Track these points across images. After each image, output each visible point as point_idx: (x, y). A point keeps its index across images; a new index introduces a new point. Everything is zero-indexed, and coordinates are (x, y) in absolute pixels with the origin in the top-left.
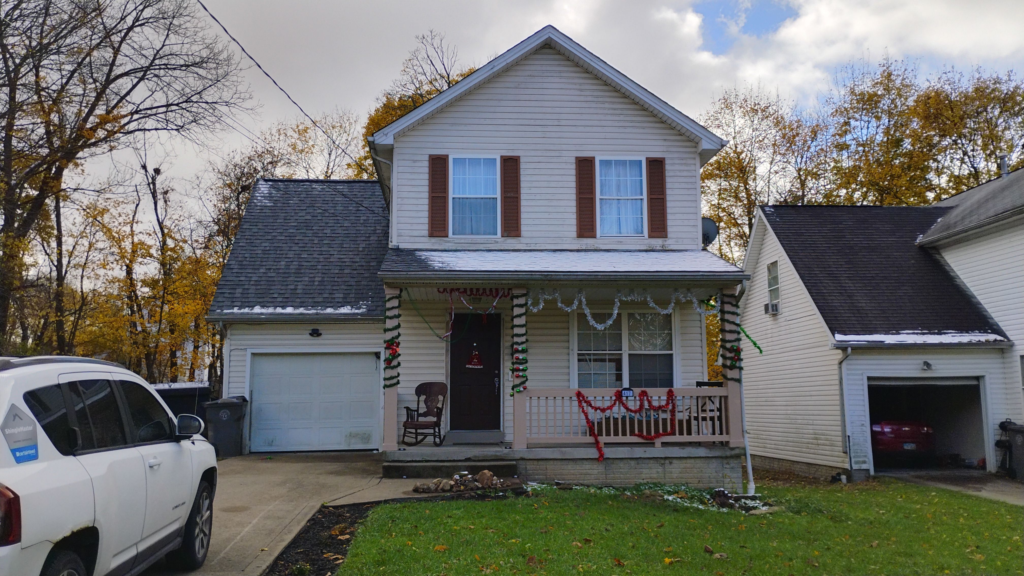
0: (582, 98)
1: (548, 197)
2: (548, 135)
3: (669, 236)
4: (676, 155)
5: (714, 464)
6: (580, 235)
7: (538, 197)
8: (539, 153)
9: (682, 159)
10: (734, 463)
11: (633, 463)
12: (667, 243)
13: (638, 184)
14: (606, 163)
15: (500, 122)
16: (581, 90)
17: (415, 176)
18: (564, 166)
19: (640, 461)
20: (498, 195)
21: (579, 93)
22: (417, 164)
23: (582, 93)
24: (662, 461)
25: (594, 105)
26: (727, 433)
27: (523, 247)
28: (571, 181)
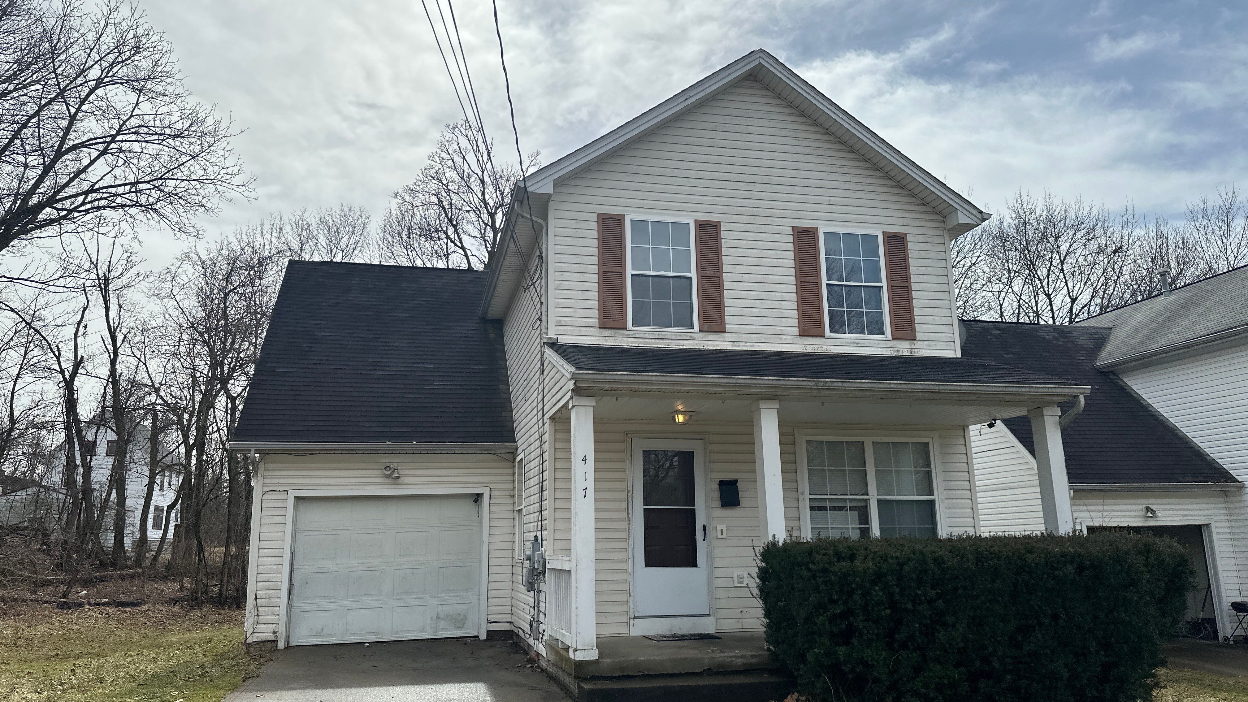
2: (756, 195)
3: (918, 337)
4: (920, 231)
6: (804, 334)
8: (745, 219)
9: (928, 236)
12: (917, 346)
13: (874, 267)
14: (832, 237)
15: (693, 174)
16: (795, 139)
17: (581, 243)
18: (777, 238)
20: (694, 274)
21: (794, 142)
22: (583, 225)
23: (798, 143)
25: (813, 160)
27: (728, 346)
28: (788, 259)
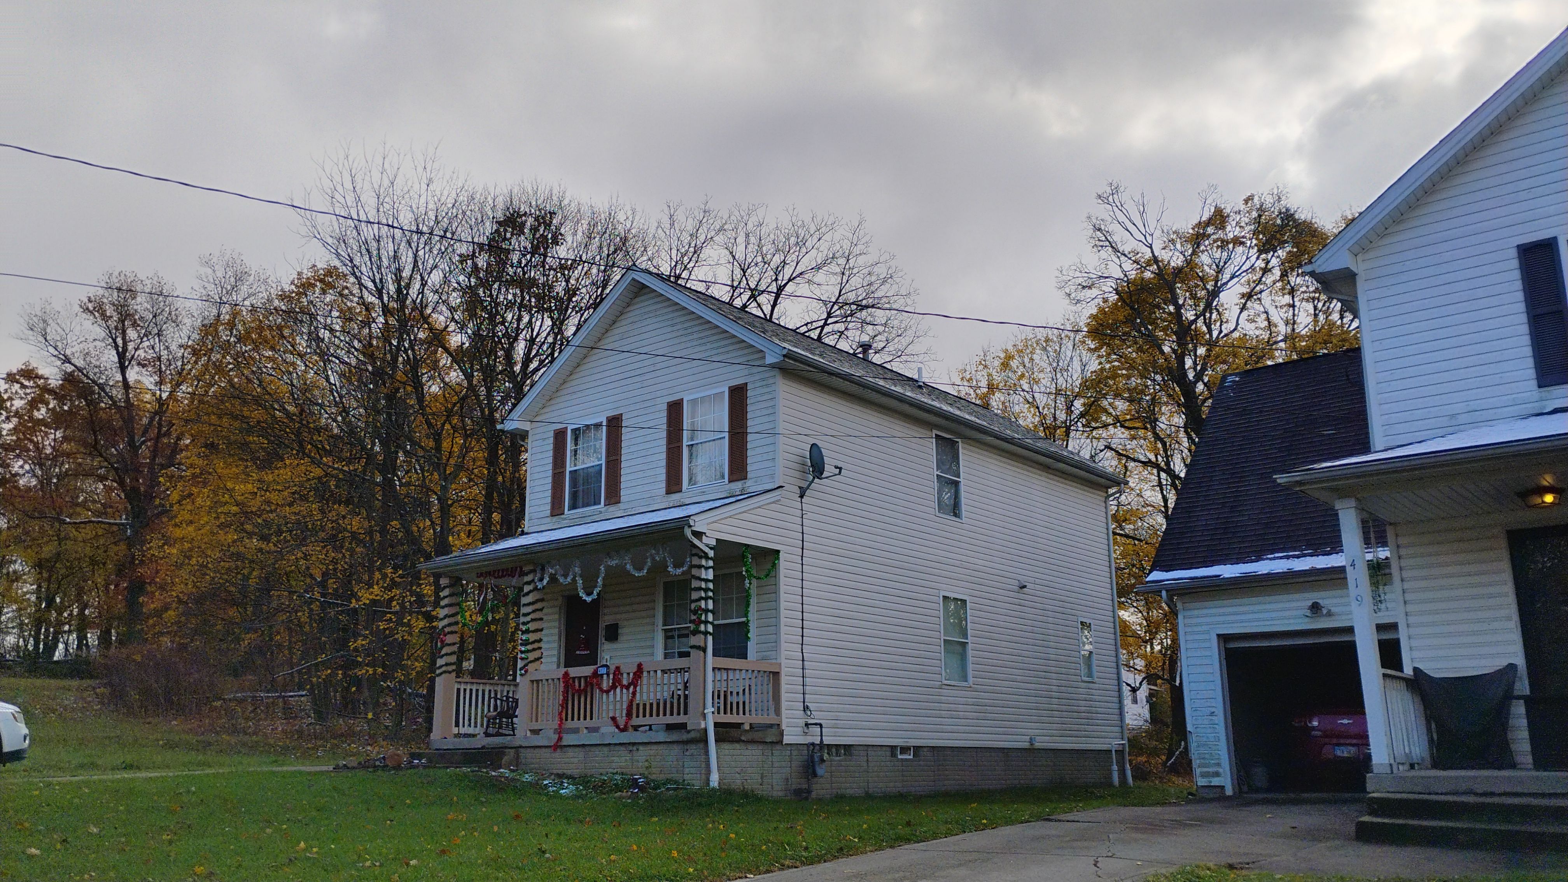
0: (674, 334)
1: (644, 453)
3: (749, 476)
4: (757, 377)
5: (676, 749)
6: (669, 492)
7: (636, 455)
8: (637, 406)
9: (763, 380)
10: (693, 749)
11: (606, 749)
12: (747, 485)
13: (721, 420)
14: (694, 402)
16: (672, 325)
18: (657, 415)
19: (612, 748)
20: (603, 462)
21: (671, 329)
22: (545, 441)
23: (675, 328)
24: (631, 748)
25: (684, 339)
26: (686, 713)
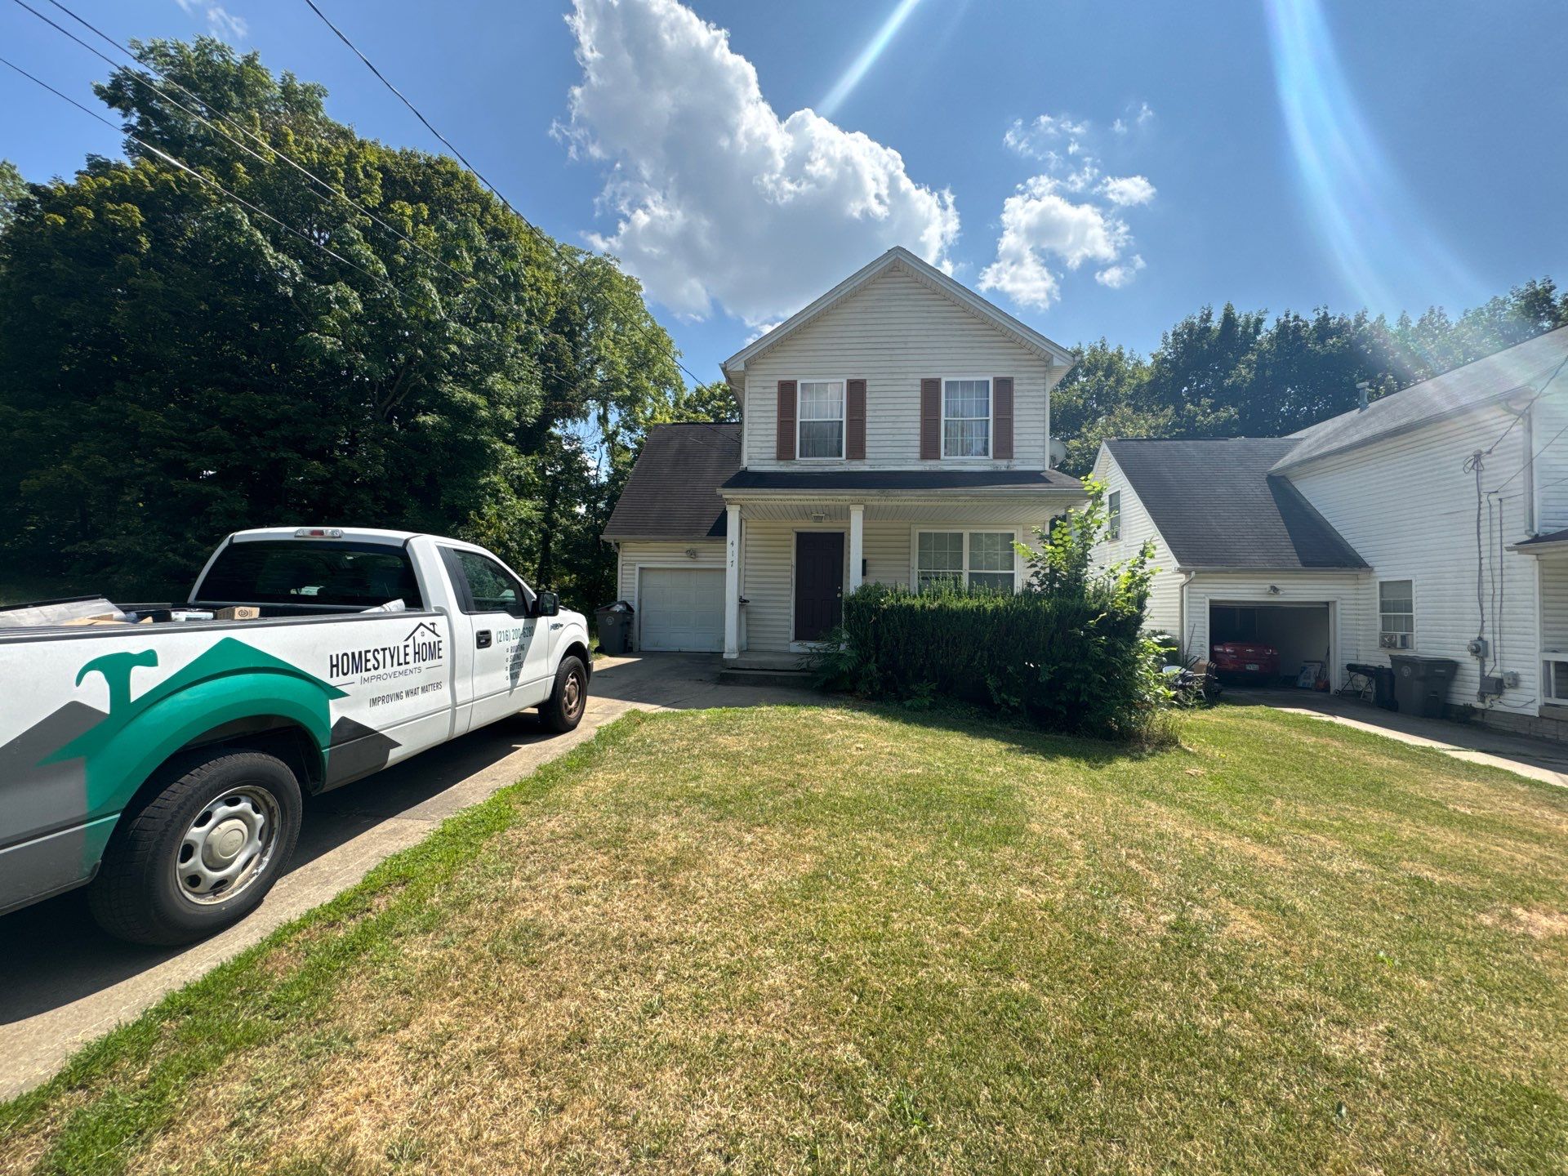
1: (893, 419)
2: (894, 358)
3: (1016, 456)
4: (1025, 375)
7: (883, 419)
8: (885, 376)
9: (1030, 378)
12: (1013, 463)
13: (984, 405)
14: (952, 385)
15: (846, 346)
16: (929, 312)
17: (767, 402)
18: (909, 388)
20: (844, 419)
21: (926, 315)
22: (768, 390)
23: (930, 315)
27: (867, 469)
28: (916, 403)
